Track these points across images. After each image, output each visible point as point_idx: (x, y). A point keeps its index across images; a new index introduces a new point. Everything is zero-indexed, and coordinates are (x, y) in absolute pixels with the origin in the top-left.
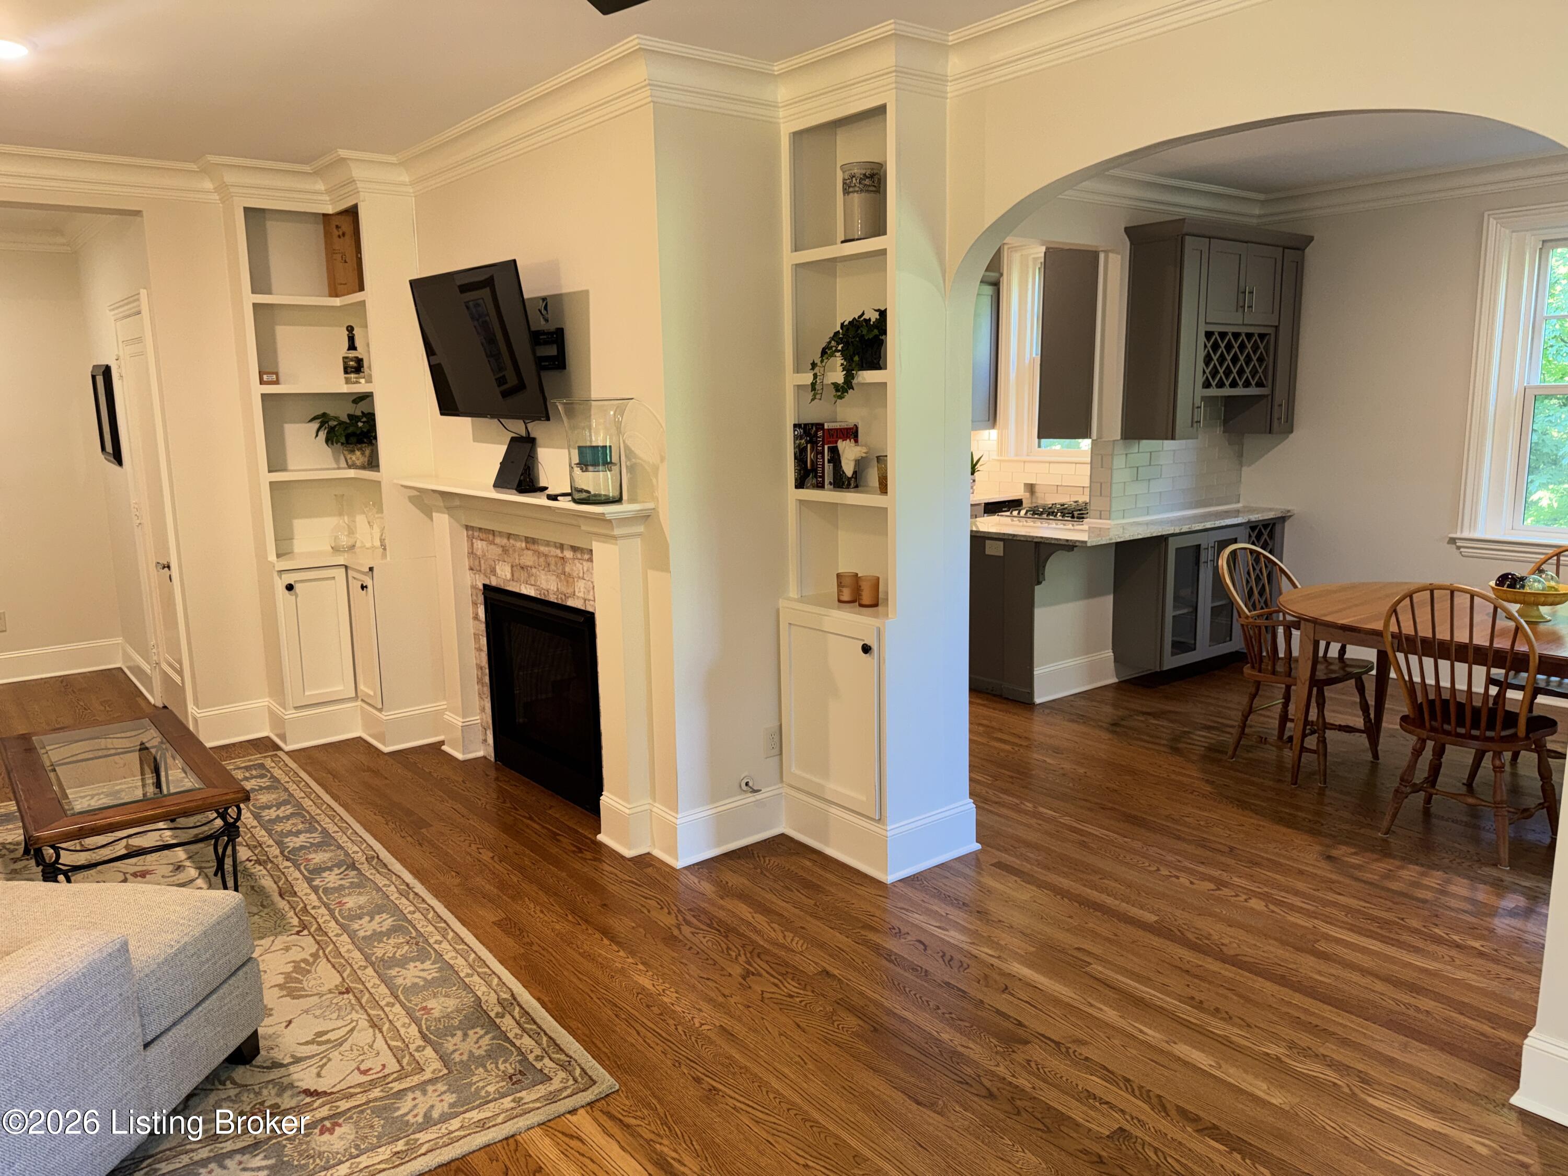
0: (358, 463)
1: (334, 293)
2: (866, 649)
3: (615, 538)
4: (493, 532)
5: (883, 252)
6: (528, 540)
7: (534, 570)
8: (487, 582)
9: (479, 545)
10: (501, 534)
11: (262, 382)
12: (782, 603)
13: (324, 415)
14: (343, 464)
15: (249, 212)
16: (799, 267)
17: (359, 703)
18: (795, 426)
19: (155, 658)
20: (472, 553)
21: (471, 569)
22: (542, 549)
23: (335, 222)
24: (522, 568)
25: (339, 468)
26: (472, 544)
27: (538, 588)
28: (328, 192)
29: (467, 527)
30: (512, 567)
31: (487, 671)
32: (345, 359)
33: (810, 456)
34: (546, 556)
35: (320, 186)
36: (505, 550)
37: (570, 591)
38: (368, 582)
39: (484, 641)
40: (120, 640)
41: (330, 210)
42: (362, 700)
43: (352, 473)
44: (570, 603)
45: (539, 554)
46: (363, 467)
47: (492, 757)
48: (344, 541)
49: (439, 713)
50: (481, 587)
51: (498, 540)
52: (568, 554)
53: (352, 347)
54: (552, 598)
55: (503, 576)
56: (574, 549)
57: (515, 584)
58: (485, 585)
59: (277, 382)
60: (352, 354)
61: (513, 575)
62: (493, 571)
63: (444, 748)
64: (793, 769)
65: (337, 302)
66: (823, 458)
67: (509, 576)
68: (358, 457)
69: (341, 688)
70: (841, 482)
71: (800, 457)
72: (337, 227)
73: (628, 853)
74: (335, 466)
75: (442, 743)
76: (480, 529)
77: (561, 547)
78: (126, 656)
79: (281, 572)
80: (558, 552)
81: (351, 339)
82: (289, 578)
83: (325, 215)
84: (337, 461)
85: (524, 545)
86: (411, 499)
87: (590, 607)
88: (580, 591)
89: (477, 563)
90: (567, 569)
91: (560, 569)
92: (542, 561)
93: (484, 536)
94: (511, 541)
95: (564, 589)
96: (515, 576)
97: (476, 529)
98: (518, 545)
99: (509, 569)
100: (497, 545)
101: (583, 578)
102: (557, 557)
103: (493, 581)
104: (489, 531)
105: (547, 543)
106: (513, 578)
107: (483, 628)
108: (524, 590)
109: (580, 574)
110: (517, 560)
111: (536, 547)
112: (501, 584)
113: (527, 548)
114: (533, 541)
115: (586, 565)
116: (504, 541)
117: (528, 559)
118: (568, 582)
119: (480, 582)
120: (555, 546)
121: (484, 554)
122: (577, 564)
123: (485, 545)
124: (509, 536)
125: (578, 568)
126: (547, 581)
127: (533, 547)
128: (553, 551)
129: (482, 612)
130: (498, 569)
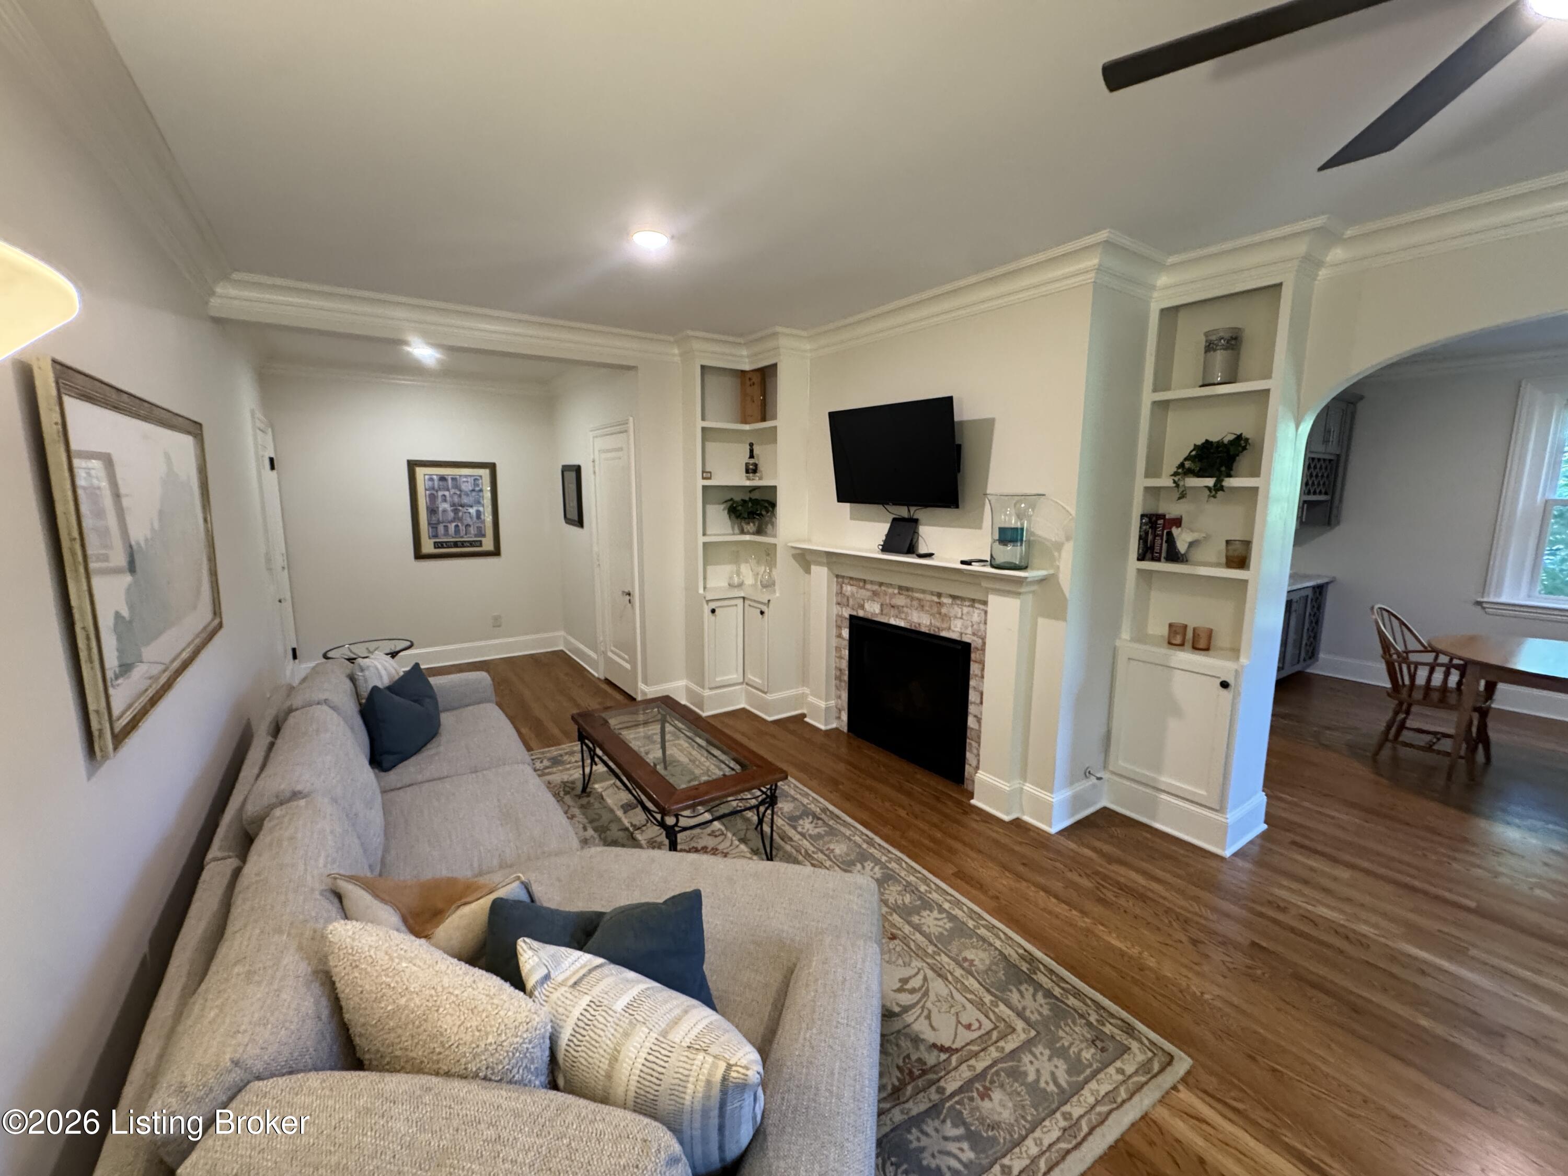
0: (751, 531)
1: (744, 421)
2: (1225, 685)
3: (1020, 594)
4: (865, 581)
5: (1267, 391)
6: (900, 588)
7: (905, 609)
8: (854, 613)
9: (848, 589)
10: (872, 582)
11: (703, 478)
12: (1118, 643)
13: (732, 499)
14: (737, 531)
15: (703, 367)
16: (1155, 404)
17: (744, 686)
18: (1142, 516)
19: (602, 649)
20: (840, 593)
21: (839, 604)
22: (917, 595)
23: (748, 376)
24: (893, 607)
25: (734, 534)
26: (842, 587)
27: (911, 622)
28: (748, 357)
29: (837, 576)
30: (882, 605)
31: (847, 672)
32: (747, 464)
33: (1150, 537)
34: (919, 600)
35: (745, 352)
36: (875, 593)
37: (945, 625)
38: (764, 608)
39: (846, 653)
40: (562, 633)
41: (747, 367)
42: (747, 684)
43: (747, 538)
44: (944, 634)
45: (912, 599)
46: (753, 534)
47: (845, 729)
48: (736, 580)
49: (803, 696)
50: (847, 616)
51: (868, 586)
52: (946, 601)
53: (752, 456)
54: (923, 629)
55: (872, 610)
56: (954, 597)
57: (883, 617)
58: (851, 616)
59: (710, 478)
60: (752, 461)
61: (882, 610)
62: (862, 607)
63: (807, 720)
64: (1120, 762)
65: (747, 427)
66: (1162, 539)
67: (877, 611)
68: (751, 527)
69: (735, 676)
70: (1174, 556)
71: (1143, 538)
72: (750, 379)
73: (1006, 818)
74: (731, 532)
75: (804, 716)
76: (851, 578)
77: (939, 595)
78: (567, 642)
79: (708, 602)
80: (935, 599)
81: (751, 451)
82: (713, 605)
83: (743, 372)
84: (733, 528)
85: (896, 591)
86: (795, 557)
87: (966, 639)
88: (956, 627)
89: (845, 600)
90: (944, 610)
91: (935, 610)
92: (915, 603)
93: (855, 582)
94: (883, 588)
95: (938, 624)
96: (884, 612)
97: (847, 577)
98: (890, 590)
99: (879, 606)
100: (868, 590)
101: (961, 618)
102: (933, 601)
103: (861, 614)
104: (860, 580)
105: (924, 592)
106: (882, 612)
107: (846, 643)
108: (893, 621)
109: (959, 615)
110: (888, 601)
111: (910, 593)
112: (869, 616)
113: (899, 593)
114: (908, 589)
115: (966, 610)
116: (875, 588)
117: (900, 601)
118: (943, 620)
119: (846, 613)
120: (932, 593)
121: (853, 595)
122: (956, 608)
123: (854, 589)
124: (881, 584)
125: (957, 610)
126: (919, 617)
127: (906, 593)
128: (929, 597)
129: (846, 633)
130: (867, 606)
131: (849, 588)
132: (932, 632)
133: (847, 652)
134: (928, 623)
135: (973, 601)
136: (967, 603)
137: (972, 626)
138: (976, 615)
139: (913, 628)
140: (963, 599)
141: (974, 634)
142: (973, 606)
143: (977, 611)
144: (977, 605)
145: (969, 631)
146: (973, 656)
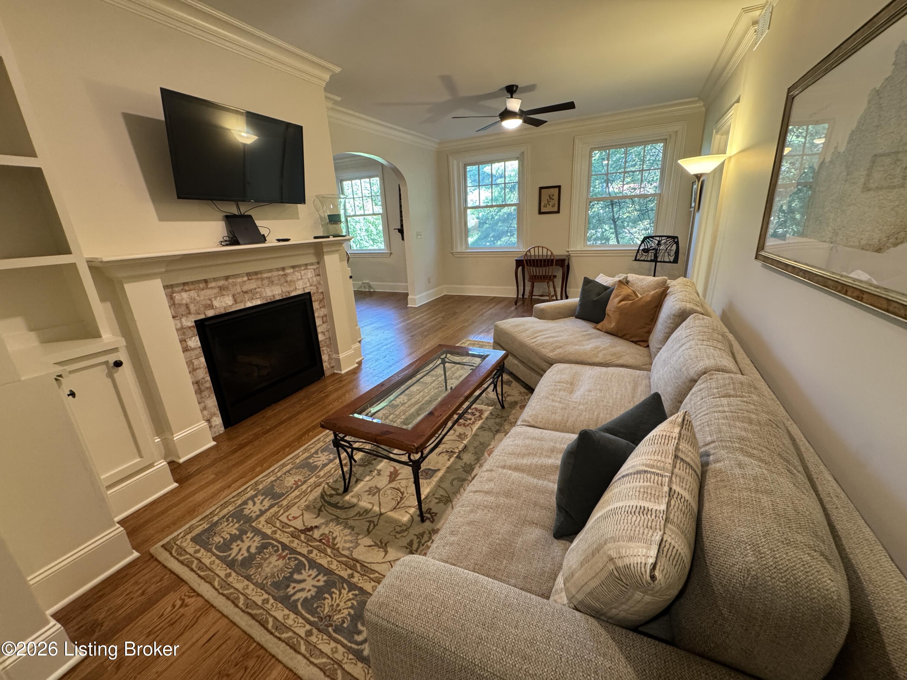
3: (338, 251)
4: (206, 281)
6: (248, 274)
7: (258, 290)
8: (202, 317)
9: (183, 297)
10: (215, 279)
20: (172, 305)
22: (265, 275)
24: (246, 292)
26: (173, 298)
29: (165, 288)
30: (234, 296)
34: (268, 278)
36: (221, 289)
37: (293, 288)
44: (293, 294)
45: (262, 279)
47: (221, 431)
50: (193, 324)
51: (213, 284)
52: (289, 271)
54: (278, 298)
55: (224, 305)
56: (293, 267)
57: (238, 305)
58: (197, 321)
61: (235, 300)
62: (211, 307)
67: (230, 303)
76: (184, 284)
77: (283, 269)
80: (281, 273)
85: (245, 279)
87: (307, 291)
88: (299, 286)
89: (182, 310)
90: (289, 279)
91: (283, 280)
92: (266, 282)
93: (192, 287)
94: (230, 281)
95: (288, 289)
96: (238, 300)
97: (178, 285)
98: (239, 280)
99: (231, 298)
100: (212, 288)
101: (301, 279)
102: (279, 275)
103: (211, 313)
104: (199, 282)
105: (271, 271)
106: (236, 301)
107: (200, 351)
108: (249, 304)
109: (300, 278)
110: (239, 290)
111: (259, 276)
112: (223, 311)
113: (249, 279)
114: (256, 273)
115: (303, 272)
116: (221, 283)
117: (252, 285)
118: (289, 285)
119: (189, 322)
120: (278, 270)
121: (193, 300)
122: (297, 273)
123: (193, 294)
124: (227, 278)
125: (298, 275)
126: (272, 291)
127: (255, 277)
128: (275, 273)
129: (195, 342)
130: (216, 303)
131: (185, 295)
132: (285, 297)
133: (203, 359)
134: (280, 292)
135: (306, 265)
136: (303, 268)
137: (309, 281)
138: (309, 273)
139: (269, 301)
140: (299, 266)
141: (311, 285)
142: (306, 269)
143: (309, 271)
144: (309, 267)
145: (308, 285)
146: (313, 299)
